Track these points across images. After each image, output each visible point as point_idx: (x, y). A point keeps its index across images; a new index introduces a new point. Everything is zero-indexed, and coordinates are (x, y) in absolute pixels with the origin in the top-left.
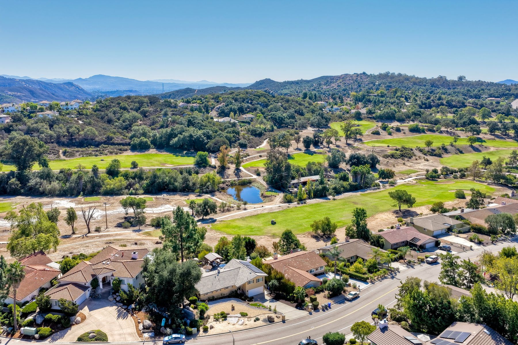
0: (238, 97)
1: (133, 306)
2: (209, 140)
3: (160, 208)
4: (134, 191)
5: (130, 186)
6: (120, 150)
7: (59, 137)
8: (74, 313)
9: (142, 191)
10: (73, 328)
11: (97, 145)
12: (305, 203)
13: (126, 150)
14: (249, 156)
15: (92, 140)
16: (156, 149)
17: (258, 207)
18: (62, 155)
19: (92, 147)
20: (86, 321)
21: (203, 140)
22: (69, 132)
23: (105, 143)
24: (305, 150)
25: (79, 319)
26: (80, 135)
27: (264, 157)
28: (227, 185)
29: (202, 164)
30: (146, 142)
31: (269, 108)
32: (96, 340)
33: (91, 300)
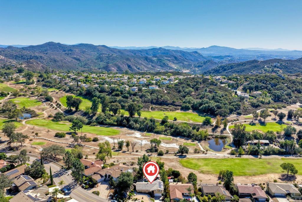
0: (259, 79)
1: (112, 187)
2: (218, 109)
3: (170, 145)
4: (166, 134)
5: (166, 130)
6: (176, 109)
7: (152, 100)
8: (96, 184)
9: (169, 134)
10: (94, 188)
11: (167, 105)
12: (240, 157)
13: (178, 109)
14: (238, 120)
15: (166, 102)
16: (193, 110)
17: (213, 154)
18: (150, 109)
19: (165, 106)
20: (98, 187)
21: (214, 109)
22: (157, 98)
23: (171, 104)
24: (279, 121)
25: (96, 186)
26: (161, 99)
27: (247, 122)
28: (213, 137)
29: (207, 123)
30: (188, 106)
31: (277, 87)
32: (96, 194)
33: (103, 181)
